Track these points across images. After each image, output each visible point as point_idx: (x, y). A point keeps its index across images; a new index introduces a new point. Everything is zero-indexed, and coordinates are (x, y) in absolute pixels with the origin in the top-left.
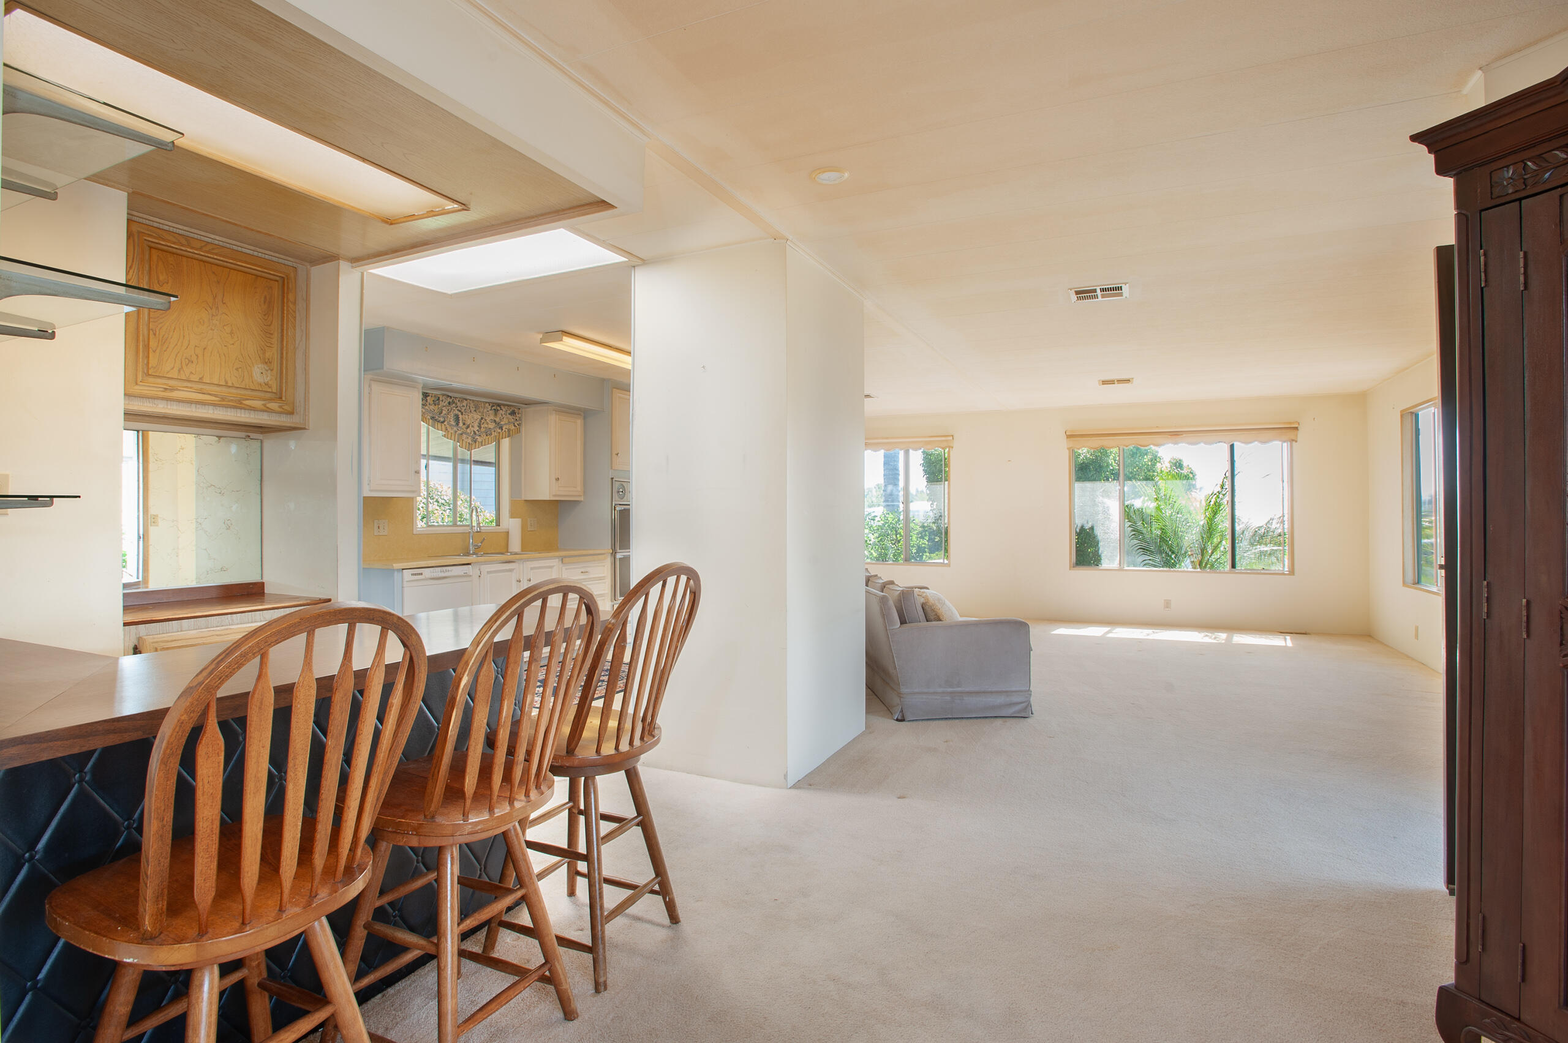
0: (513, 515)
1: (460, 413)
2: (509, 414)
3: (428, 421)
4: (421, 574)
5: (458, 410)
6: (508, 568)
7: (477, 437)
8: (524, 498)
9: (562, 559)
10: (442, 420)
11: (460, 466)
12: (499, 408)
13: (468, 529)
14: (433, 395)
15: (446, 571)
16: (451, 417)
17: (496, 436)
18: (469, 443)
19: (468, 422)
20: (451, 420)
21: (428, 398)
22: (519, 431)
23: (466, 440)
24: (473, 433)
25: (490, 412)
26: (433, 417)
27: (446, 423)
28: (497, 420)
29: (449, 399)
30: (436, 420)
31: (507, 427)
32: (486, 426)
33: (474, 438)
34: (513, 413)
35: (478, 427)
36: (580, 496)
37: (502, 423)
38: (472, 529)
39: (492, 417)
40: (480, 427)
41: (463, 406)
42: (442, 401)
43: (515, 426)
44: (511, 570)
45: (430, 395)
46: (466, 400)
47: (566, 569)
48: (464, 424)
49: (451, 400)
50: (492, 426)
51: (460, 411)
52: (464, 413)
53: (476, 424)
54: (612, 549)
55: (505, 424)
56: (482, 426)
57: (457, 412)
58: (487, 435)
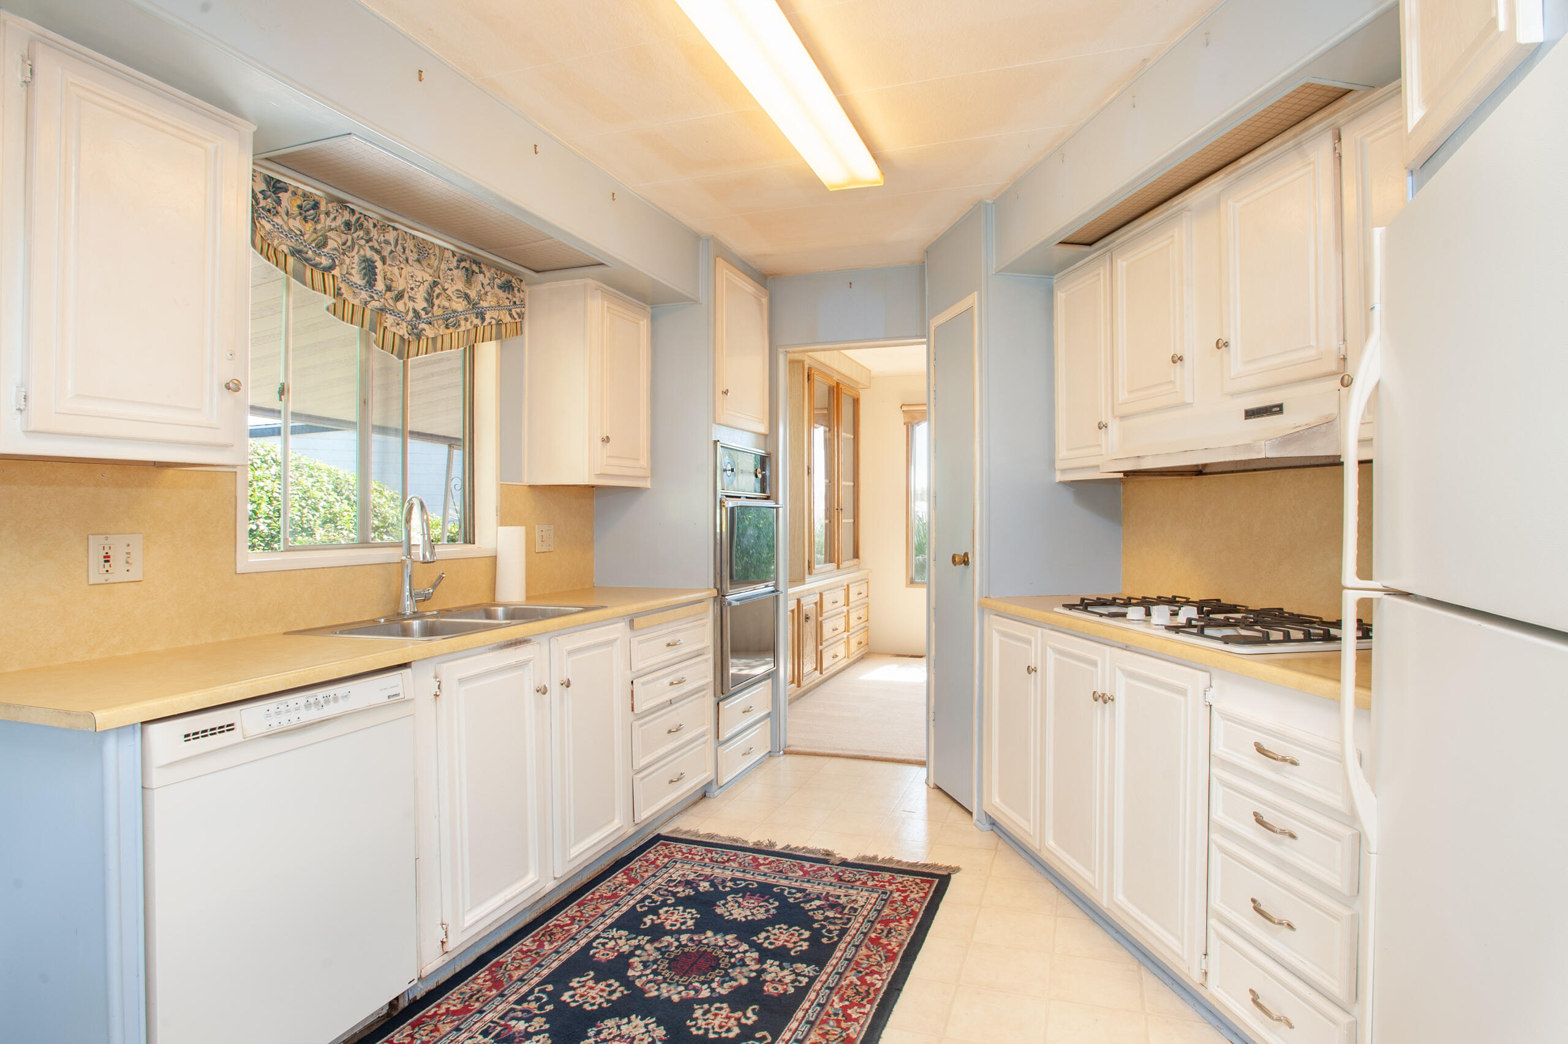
0: (505, 518)
1: (376, 257)
2: (500, 287)
3: (282, 258)
4: (230, 727)
5: (372, 248)
6: (513, 661)
7: (422, 326)
8: (528, 480)
9: (632, 621)
10: (325, 262)
11: (376, 438)
12: (475, 268)
13: (397, 555)
14: (300, 193)
15: (327, 702)
16: (352, 264)
17: (468, 331)
18: (402, 338)
19: (400, 285)
20: (354, 272)
21: (284, 197)
22: (518, 330)
23: (394, 329)
24: (411, 314)
25: (455, 272)
26: (300, 252)
27: (336, 272)
28: (473, 294)
29: (347, 216)
30: (307, 260)
31: (495, 314)
32: (447, 304)
33: (414, 327)
34: (507, 287)
35: (427, 300)
36: (645, 478)
37: (484, 304)
38: (409, 553)
39: (460, 285)
40: (430, 300)
41: (387, 242)
42: (328, 214)
43: (511, 315)
44: (520, 665)
45: (291, 189)
46: (395, 229)
47: (640, 642)
48: (389, 289)
49: (353, 219)
50: (459, 305)
51: (378, 252)
52: (389, 262)
53: (421, 294)
54: (715, 587)
55: (491, 308)
56: (436, 302)
57: (369, 253)
58: (447, 327)
